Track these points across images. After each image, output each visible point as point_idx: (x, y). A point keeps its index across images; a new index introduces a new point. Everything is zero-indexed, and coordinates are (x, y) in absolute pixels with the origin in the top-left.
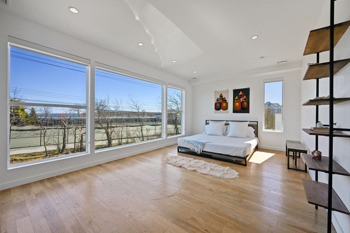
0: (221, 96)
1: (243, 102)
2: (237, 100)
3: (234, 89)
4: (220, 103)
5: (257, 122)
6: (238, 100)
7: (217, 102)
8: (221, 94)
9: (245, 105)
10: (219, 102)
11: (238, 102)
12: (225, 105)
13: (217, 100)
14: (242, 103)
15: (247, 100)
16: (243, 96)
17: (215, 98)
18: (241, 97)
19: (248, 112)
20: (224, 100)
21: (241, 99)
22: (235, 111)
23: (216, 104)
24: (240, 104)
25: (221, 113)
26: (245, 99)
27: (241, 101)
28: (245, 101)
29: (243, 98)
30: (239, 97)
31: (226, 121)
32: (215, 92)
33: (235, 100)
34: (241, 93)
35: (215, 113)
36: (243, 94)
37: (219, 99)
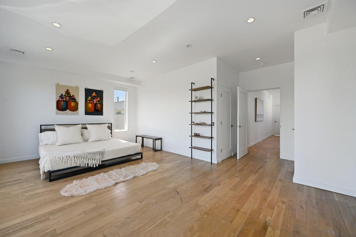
0: (68, 92)
1: (97, 104)
2: (89, 100)
3: (86, 88)
4: (67, 102)
5: (111, 124)
6: (91, 100)
7: (61, 99)
8: (68, 90)
9: (99, 107)
10: (64, 99)
11: (91, 104)
12: (74, 105)
13: (61, 97)
14: (95, 105)
15: (100, 102)
16: (96, 98)
17: (57, 93)
18: (95, 99)
19: (102, 114)
20: (73, 99)
21: (95, 101)
22: (87, 113)
23: (58, 102)
24: (94, 106)
25: (67, 114)
26: (99, 101)
27: (95, 103)
28: (99, 103)
29: (97, 100)
30: (92, 98)
31: (82, 124)
32: (56, 84)
33: (88, 100)
34: (94, 94)
35: (57, 114)
36: (96, 95)
37: (65, 96)
